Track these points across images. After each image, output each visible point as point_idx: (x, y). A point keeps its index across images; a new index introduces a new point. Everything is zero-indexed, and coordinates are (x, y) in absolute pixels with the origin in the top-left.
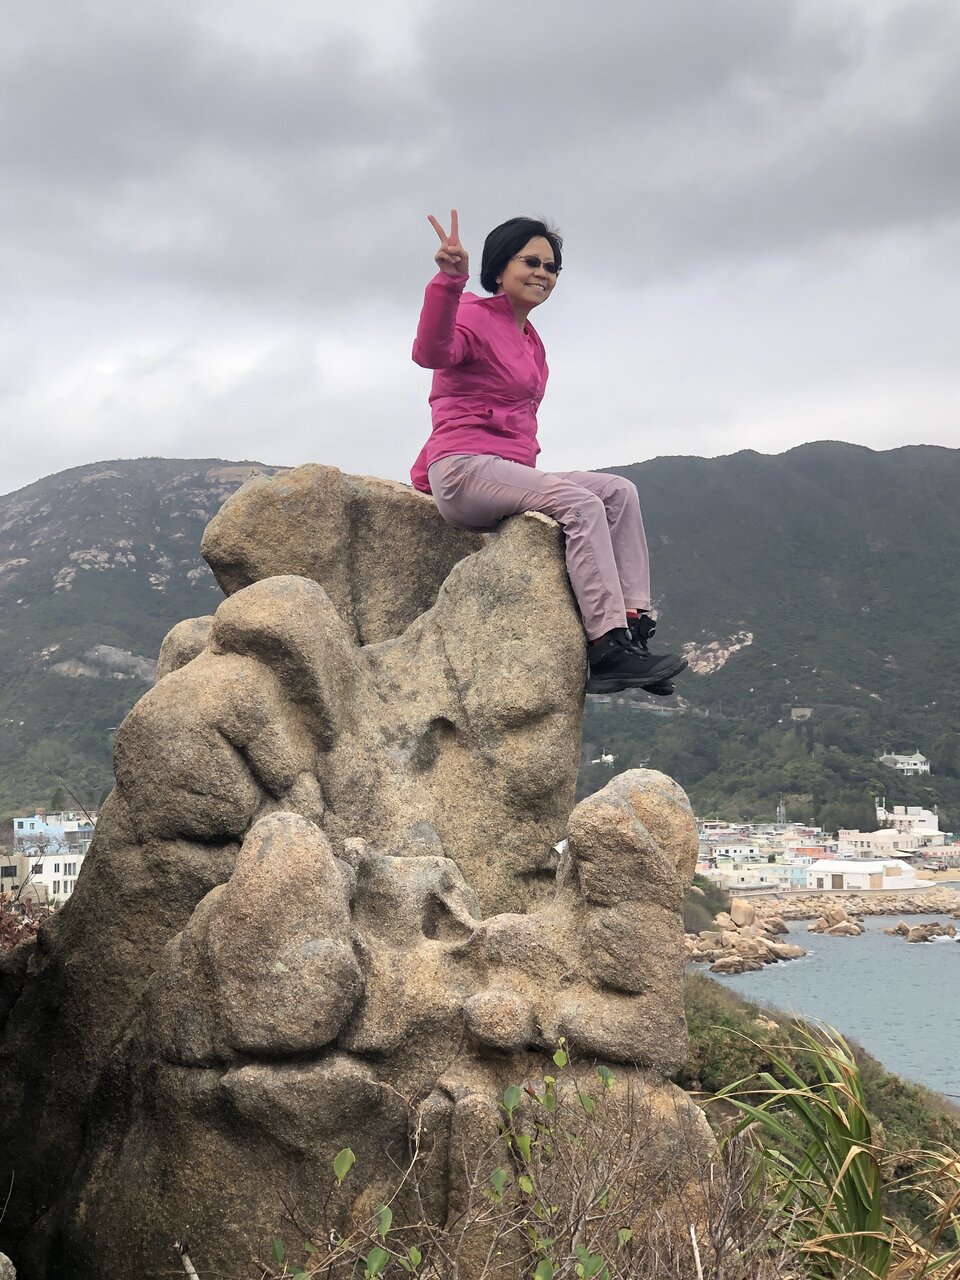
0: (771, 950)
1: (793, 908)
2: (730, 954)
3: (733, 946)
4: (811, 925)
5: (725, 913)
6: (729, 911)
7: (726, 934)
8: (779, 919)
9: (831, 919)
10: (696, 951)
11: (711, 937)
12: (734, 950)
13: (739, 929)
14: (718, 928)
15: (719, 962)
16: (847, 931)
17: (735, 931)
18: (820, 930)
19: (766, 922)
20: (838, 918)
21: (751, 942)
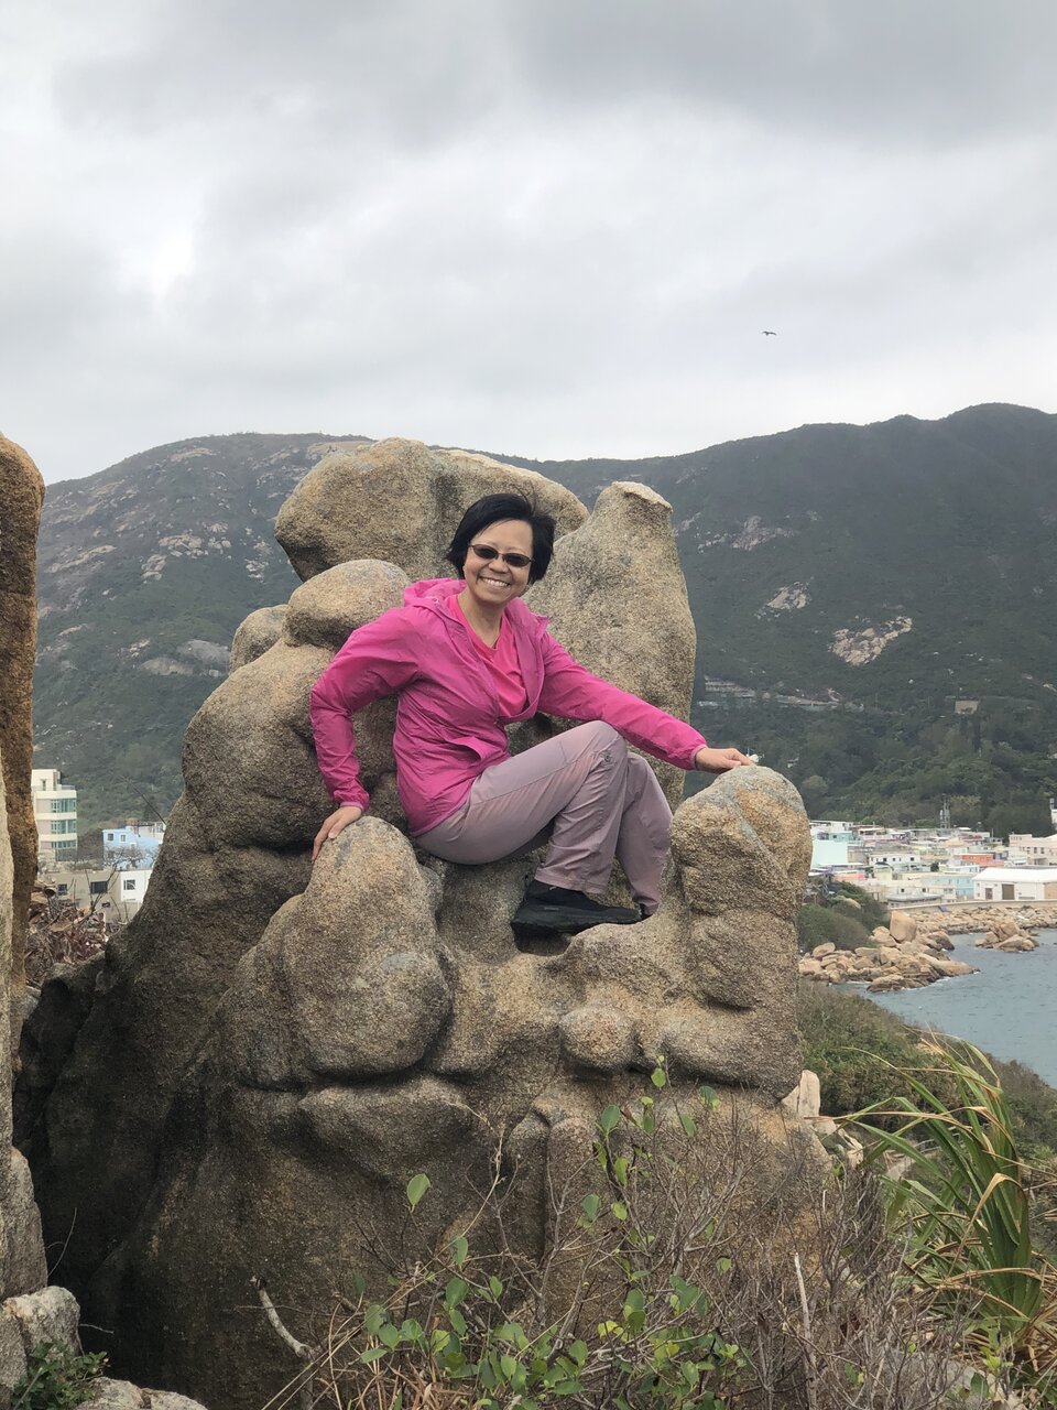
0: (934, 968)
1: (959, 921)
2: (890, 973)
3: (893, 964)
4: (980, 939)
5: (883, 928)
6: (887, 925)
7: (885, 950)
8: (943, 934)
9: (1001, 933)
10: (851, 970)
11: (867, 954)
12: (893, 968)
13: (899, 945)
14: (875, 944)
15: (877, 981)
16: (1020, 947)
17: (895, 947)
18: (988, 945)
19: (929, 937)
20: (1009, 931)
21: (913, 959)
